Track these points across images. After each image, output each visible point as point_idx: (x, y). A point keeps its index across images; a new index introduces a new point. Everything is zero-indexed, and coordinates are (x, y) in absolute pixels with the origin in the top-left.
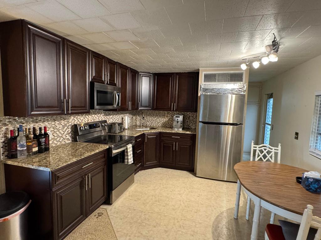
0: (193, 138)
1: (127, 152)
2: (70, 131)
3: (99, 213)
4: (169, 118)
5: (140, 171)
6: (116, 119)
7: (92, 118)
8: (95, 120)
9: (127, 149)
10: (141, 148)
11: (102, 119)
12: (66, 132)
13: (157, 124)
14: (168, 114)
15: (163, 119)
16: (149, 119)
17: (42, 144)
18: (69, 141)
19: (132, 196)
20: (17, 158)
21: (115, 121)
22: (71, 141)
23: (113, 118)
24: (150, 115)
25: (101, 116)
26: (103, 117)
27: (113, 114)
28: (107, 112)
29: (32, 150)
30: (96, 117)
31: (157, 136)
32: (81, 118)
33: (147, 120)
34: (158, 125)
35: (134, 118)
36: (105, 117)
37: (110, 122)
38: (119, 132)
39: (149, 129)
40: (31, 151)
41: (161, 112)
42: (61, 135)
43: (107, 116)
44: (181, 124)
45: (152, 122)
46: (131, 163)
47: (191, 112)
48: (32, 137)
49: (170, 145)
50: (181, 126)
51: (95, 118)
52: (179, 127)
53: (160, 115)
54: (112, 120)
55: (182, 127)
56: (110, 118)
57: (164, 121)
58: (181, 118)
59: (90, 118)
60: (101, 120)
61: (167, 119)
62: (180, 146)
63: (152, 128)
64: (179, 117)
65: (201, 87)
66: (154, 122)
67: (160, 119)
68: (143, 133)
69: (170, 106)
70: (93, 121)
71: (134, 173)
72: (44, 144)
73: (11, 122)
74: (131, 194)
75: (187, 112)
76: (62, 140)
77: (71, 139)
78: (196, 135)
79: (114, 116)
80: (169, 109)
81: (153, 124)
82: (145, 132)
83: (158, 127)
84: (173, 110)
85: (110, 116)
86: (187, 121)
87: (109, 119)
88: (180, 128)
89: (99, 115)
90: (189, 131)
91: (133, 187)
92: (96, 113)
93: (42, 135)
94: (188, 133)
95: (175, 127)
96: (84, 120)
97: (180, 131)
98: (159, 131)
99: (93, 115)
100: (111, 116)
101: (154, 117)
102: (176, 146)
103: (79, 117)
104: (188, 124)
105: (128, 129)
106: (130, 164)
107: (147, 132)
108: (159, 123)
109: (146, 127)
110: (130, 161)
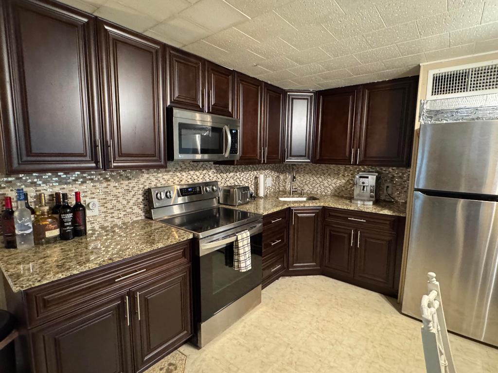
0: (398, 225)
1: (238, 247)
2: (140, 200)
3: (170, 364)
4: (347, 179)
5: (280, 278)
6: (241, 179)
7: (190, 177)
8: (196, 181)
9: (237, 240)
10: (284, 235)
11: (211, 178)
12: (132, 202)
13: (323, 190)
14: (345, 170)
15: (335, 180)
16: (308, 179)
17: (67, 224)
18: (140, 218)
19: (246, 335)
20: (15, 247)
21: (239, 182)
22: (143, 218)
23: (236, 177)
24: (310, 172)
25: (210, 173)
26: (212, 176)
27: (235, 170)
28: (222, 167)
29: (45, 234)
30: (198, 174)
31: (317, 214)
32: (164, 177)
33: (304, 181)
34: (326, 191)
35: (282, 177)
36: (219, 176)
37: (229, 185)
38: (240, 204)
39: (305, 199)
40: (41, 236)
41: (332, 167)
42: (121, 207)
43: (222, 174)
44: (371, 191)
45: (314, 185)
46: (245, 270)
47: (398, 166)
48: (46, 211)
49: (344, 235)
50: (371, 197)
51: (196, 178)
52: (366, 198)
53: (329, 172)
54: (233, 182)
55: (374, 199)
56: (229, 176)
57: (338, 185)
58: (371, 180)
59: (183, 177)
60: (208, 180)
61: (344, 181)
62: (366, 240)
63: (312, 198)
64: (367, 177)
65: (422, 108)
66: (318, 185)
67: (329, 180)
68: (286, 206)
69: (347, 154)
70: (191, 182)
71: (260, 286)
72: (70, 223)
73: (10, 182)
74: (246, 330)
75: (388, 166)
76: (124, 215)
77: (144, 214)
78: (405, 218)
79: (238, 174)
80: (346, 161)
81: (316, 190)
82: (292, 205)
83: (325, 195)
84: (355, 164)
85: (228, 174)
86: (388, 187)
87: (227, 179)
88: (370, 201)
89: (204, 172)
90: (390, 209)
91: (257, 313)
92: (198, 168)
93: (69, 207)
94: (386, 212)
95: (358, 198)
96: (172, 180)
97: (369, 207)
98: (322, 204)
99: (192, 173)
100: (232, 174)
101: (318, 176)
102: (356, 240)
103: (160, 175)
104: (390, 192)
105: (266, 196)
106: (243, 271)
107: (296, 205)
108: (328, 189)
109: (301, 195)
110: (243, 265)
